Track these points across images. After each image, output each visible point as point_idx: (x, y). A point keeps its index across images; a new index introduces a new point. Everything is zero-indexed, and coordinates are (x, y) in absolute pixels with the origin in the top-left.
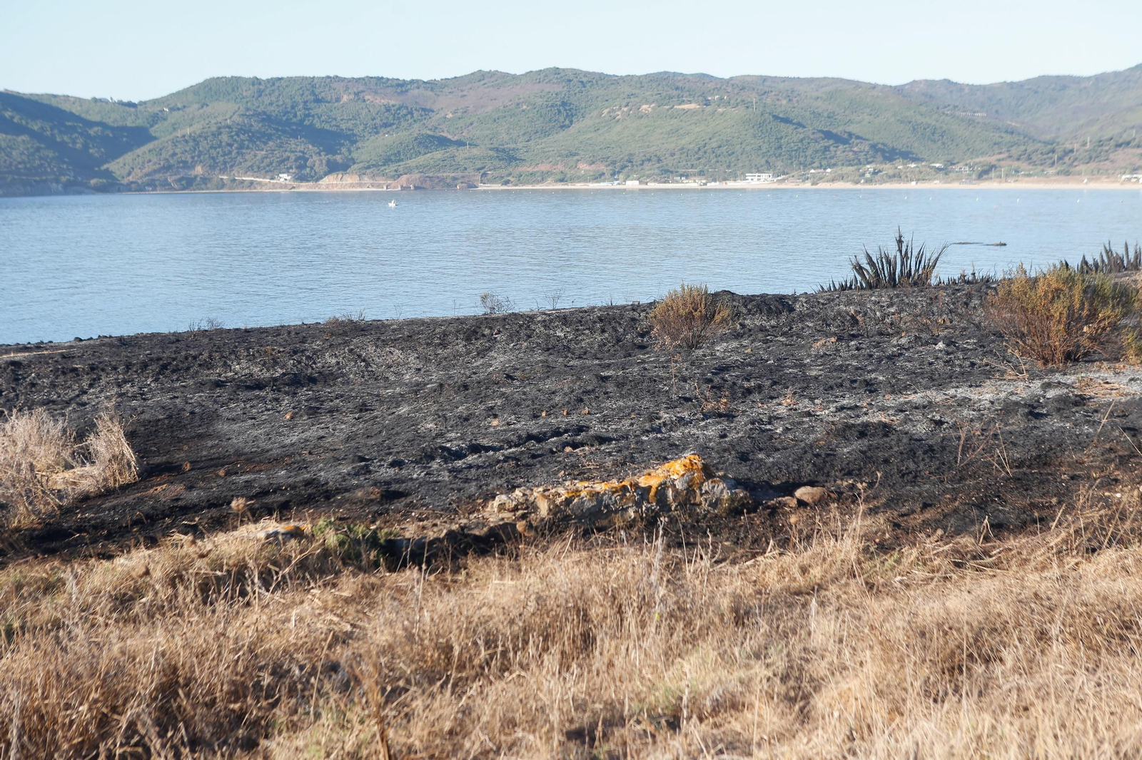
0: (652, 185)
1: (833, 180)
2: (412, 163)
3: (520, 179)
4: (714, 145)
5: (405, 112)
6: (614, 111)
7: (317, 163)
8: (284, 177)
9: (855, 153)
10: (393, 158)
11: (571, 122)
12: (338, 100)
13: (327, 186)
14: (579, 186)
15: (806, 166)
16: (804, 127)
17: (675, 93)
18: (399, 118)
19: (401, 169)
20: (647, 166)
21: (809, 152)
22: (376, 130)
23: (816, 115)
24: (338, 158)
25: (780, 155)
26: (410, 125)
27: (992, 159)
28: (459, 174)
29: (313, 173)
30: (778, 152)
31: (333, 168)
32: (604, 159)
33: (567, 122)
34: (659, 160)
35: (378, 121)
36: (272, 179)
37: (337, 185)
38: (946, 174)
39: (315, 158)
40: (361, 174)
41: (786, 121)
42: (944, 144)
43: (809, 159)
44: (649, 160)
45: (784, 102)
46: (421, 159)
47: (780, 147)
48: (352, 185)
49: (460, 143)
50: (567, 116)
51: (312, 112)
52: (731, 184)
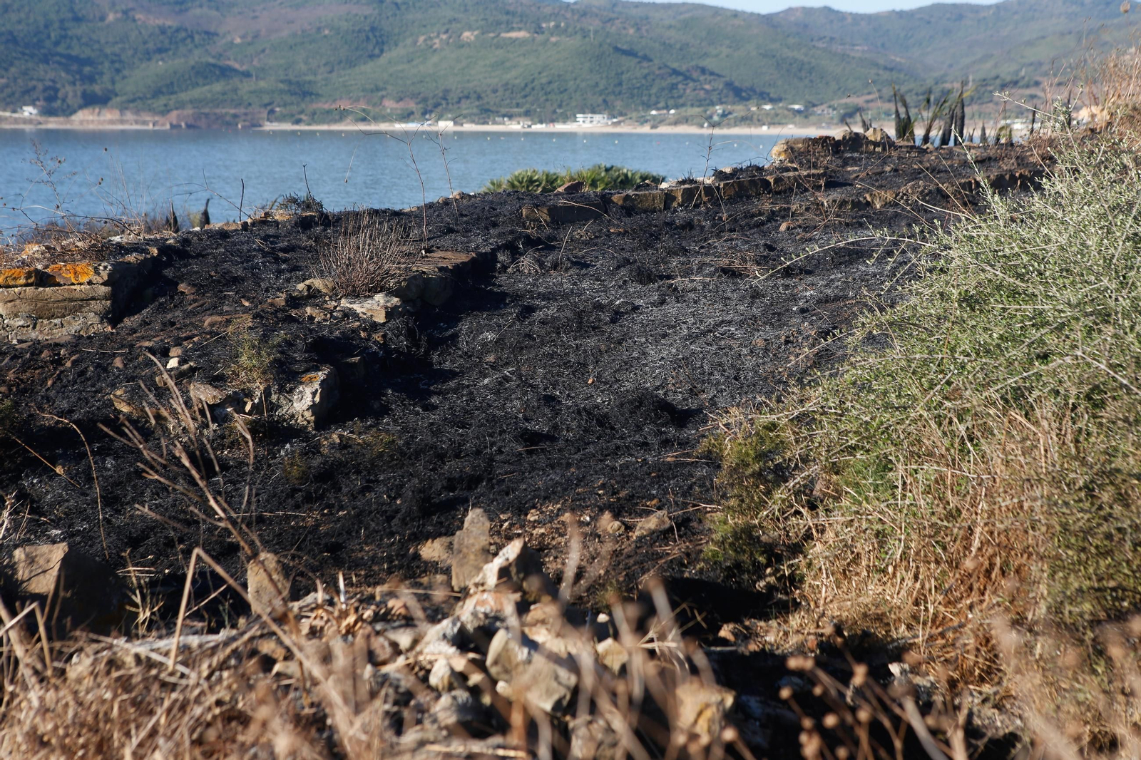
0: (468, 127)
1: (676, 123)
2: (184, 96)
3: (314, 117)
4: (544, 80)
5: (183, 34)
6: (431, 39)
7: (71, 94)
8: (29, 111)
9: (707, 92)
10: (164, 90)
11: (382, 51)
12: (102, 19)
13: (81, 122)
14: (384, 127)
15: (648, 106)
16: (651, 60)
17: (505, 18)
18: (176, 43)
19: (171, 103)
20: (464, 104)
21: (654, 91)
22: (148, 56)
23: (667, 46)
24: (97, 88)
25: (620, 93)
26: (190, 51)
27: (859, 101)
28: (241, 110)
29: (65, 107)
30: (617, 89)
31: (90, 101)
32: (414, 96)
33: (377, 51)
34: (479, 98)
35: (151, 46)
36: (14, 111)
37: (93, 121)
38: (806, 117)
39: (69, 88)
40: (123, 108)
41: (630, 53)
42: (811, 81)
43: (653, 99)
44: (467, 97)
45: (631, 31)
46: (196, 93)
47: (620, 84)
48: (111, 122)
49: (247, 75)
50: (377, 43)
51: (70, 33)
52: (560, 127)
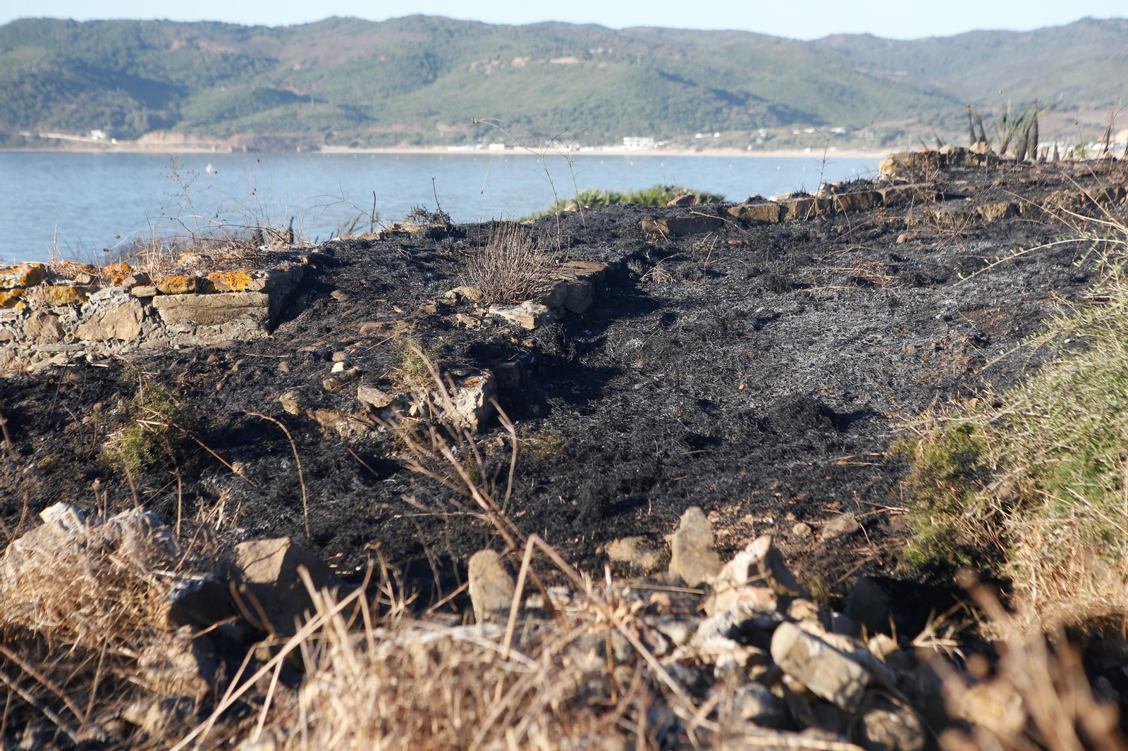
0: (518, 150)
1: (720, 146)
2: (246, 121)
3: (370, 142)
4: (592, 105)
5: (245, 61)
6: (482, 64)
7: (137, 120)
8: (97, 135)
9: (751, 115)
10: (227, 115)
11: (435, 76)
12: (168, 46)
13: (147, 146)
14: (437, 150)
15: (694, 130)
16: (696, 85)
17: (554, 45)
18: (238, 69)
19: (233, 128)
20: (515, 128)
21: (699, 114)
22: (211, 82)
23: (712, 72)
24: (162, 114)
25: (666, 117)
26: (251, 77)
27: (900, 124)
28: (300, 134)
29: (131, 130)
30: (663, 114)
31: (156, 125)
32: (466, 120)
33: (431, 77)
34: (529, 122)
35: (214, 73)
36: (83, 136)
37: (158, 145)
38: (846, 140)
39: (135, 114)
40: (187, 132)
41: (675, 78)
42: (853, 106)
43: (698, 123)
44: (518, 121)
45: (677, 57)
46: (258, 117)
47: (666, 108)
48: (176, 146)
49: (306, 99)
50: (431, 69)
51: (137, 60)
52: (607, 150)
